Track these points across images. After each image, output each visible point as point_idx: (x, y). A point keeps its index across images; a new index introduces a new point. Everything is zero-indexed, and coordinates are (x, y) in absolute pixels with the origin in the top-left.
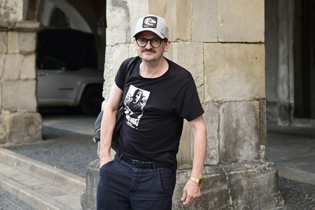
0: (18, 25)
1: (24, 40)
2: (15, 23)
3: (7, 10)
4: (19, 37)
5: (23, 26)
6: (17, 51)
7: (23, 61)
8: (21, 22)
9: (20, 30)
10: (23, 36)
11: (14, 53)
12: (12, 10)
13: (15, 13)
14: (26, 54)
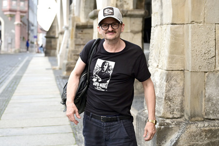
0: (129, 13)
1: (134, 23)
2: (127, 11)
3: (122, 3)
4: (130, 21)
5: (132, 13)
6: (129, 31)
7: (133, 37)
8: (131, 11)
9: (131, 16)
10: (133, 20)
11: (127, 32)
12: (125, 2)
13: (127, 4)
14: (135, 33)
